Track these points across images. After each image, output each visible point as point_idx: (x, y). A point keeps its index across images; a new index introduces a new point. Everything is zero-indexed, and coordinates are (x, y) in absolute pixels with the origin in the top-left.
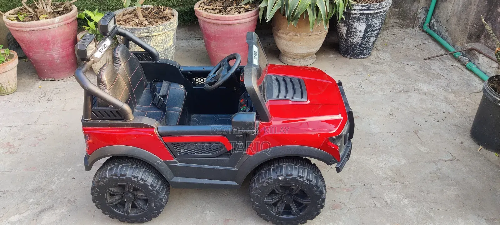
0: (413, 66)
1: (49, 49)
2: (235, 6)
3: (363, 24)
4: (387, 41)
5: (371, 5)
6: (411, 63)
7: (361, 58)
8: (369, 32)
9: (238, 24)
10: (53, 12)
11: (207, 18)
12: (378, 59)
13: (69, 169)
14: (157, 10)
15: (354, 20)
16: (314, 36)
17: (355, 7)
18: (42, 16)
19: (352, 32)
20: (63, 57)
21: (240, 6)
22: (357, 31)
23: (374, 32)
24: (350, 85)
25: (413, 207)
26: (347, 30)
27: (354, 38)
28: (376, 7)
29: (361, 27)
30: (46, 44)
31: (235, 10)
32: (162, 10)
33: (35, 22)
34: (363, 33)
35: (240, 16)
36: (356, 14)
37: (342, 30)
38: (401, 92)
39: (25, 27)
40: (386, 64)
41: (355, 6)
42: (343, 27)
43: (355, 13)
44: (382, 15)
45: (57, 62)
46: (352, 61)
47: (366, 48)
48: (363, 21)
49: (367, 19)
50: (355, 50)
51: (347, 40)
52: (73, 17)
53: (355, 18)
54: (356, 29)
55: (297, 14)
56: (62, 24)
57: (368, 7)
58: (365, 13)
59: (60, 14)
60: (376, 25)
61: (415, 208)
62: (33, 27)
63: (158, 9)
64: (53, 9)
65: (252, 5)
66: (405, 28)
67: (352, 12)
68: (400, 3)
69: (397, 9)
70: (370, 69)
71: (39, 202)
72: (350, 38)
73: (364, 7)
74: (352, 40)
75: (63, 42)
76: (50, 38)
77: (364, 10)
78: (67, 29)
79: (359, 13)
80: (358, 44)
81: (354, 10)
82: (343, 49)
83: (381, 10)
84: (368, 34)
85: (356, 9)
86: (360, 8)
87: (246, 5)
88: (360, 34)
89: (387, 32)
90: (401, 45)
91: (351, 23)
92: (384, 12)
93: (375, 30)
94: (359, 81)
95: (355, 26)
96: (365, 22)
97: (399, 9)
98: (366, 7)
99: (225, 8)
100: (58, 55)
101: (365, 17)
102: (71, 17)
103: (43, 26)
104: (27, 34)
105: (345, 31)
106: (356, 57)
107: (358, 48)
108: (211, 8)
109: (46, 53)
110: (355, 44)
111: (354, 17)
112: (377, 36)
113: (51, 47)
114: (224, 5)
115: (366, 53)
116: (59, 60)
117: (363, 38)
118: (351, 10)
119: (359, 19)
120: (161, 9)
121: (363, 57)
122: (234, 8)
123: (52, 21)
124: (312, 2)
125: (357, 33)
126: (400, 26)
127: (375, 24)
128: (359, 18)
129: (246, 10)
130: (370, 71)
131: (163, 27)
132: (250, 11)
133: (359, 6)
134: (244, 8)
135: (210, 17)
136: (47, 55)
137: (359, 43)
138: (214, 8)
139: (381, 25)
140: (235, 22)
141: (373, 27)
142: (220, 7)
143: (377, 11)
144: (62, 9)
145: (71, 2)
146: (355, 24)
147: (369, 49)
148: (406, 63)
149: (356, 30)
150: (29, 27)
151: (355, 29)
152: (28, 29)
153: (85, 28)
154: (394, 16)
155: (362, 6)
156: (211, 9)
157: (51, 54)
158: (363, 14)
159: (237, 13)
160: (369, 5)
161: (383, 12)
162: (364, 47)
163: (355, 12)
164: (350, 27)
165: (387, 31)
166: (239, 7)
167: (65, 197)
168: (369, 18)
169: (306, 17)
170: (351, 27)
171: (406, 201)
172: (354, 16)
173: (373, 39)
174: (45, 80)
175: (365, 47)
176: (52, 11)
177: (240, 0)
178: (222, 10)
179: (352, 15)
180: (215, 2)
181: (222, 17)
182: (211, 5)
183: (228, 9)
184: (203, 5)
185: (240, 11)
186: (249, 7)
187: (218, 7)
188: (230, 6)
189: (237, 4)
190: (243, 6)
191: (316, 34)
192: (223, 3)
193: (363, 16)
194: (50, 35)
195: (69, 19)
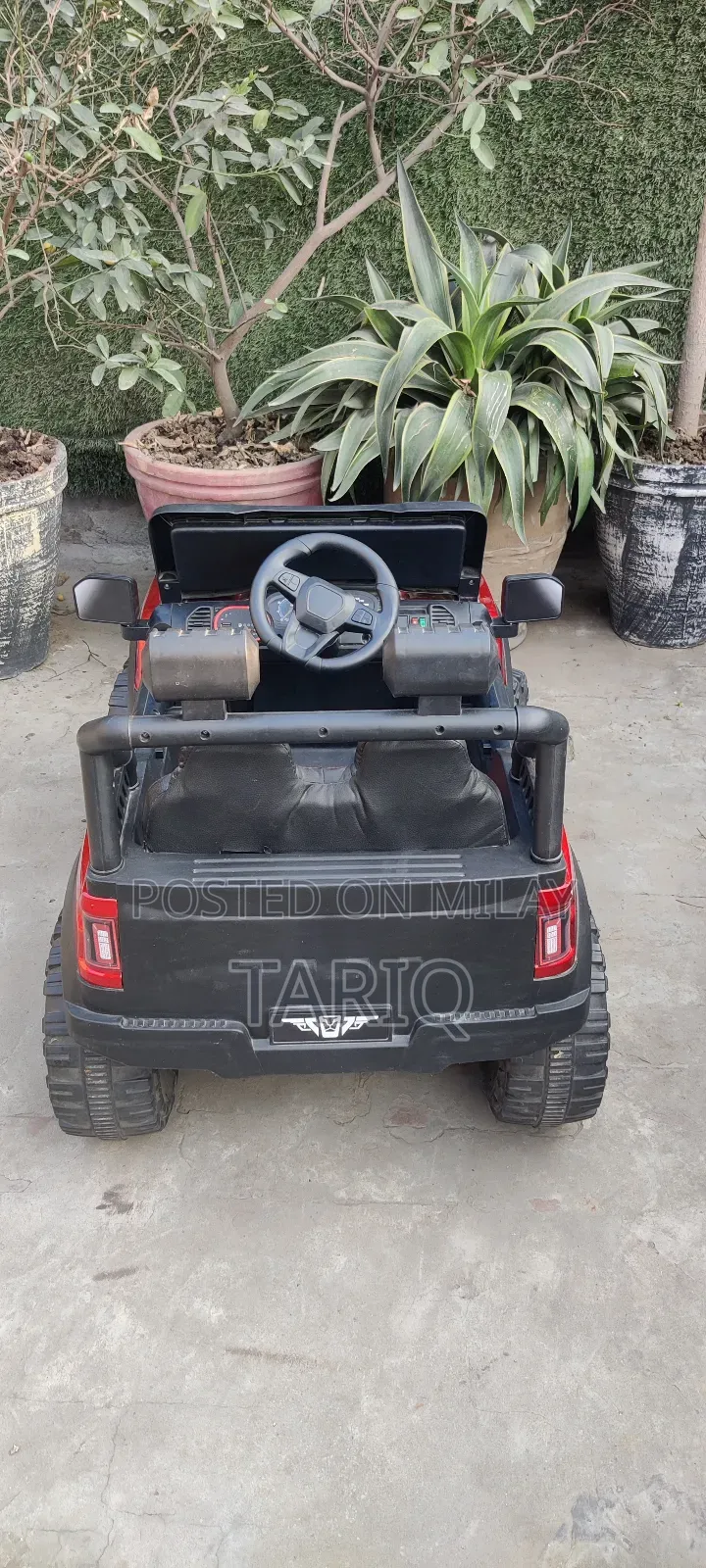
2: (247, 446)
3: (673, 530)
5: (697, 470)
7: (674, 646)
8: (696, 561)
11: (149, 476)
14: (11, 440)
15: (645, 518)
17: (647, 475)
19: (640, 555)
21: (264, 444)
22: (656, 556)
24: (606, 729)
26: (627, 549)
27: (646, 576)
29: (668, 542)
31: (246, 457)
32: (27, 442)
34: (675, 564)
35: (254, 476)
36: (652, 497)
37: (609, 547)
41: (645, 469)
42: (611, 538)
43: (648, 495)
46: (638, 655)
47: (691, 614)
48: (674, 523)
49: (686, 517)
50: (653, 618)
51: (625, 581)
53: (647, 511)
54: (653, 546)
57: (689, 477)
58: (677, 495)
63: (16, 438)
65: (304, 446)
67: (636, 489)
70: (691, 683)
72: (636, 576)
73: (676, 477)
74: (641, 583)
77: (678, 485)
79: (661, 495)
80: (660, 597)
81: (644, 482)
82: (618, 611)
84: (694, 568)
85: (648, 481)
86: (664, 477)
87: (282, 442)
88: (666, 563)
91: (639, 526)
94: (641, 721)
95: (649, 539)
96: (682, 526)
98: (682, 474)
99: (219, 448)
101: (679, 510)
105: (620, 551)
106: (656, 639)
107: (664, 612)
108: (175, 446)
110: (651, 596)
111: (643, 508)
114: (220, 438)
115: (690, 630)
117: (679, 580)
118: (632, 482)
119: (660, 516)
120: (24, 438)
121: (681, 644)
122: (243, 449)
125: (655, 562)
128: (661, 509)
129: (283, 459)
130: (688, 689)
132: (291, 461)
133: (659, 470)
134: (276, 451)
135: (158, 475)
137: (663, 594)
138: (185, 446)
140: (234, 493)
142: (206, 443)
146: (649, 530)
147: (699, 617)
149: (654, 551)
151: (648, 546)
155: (668, 471)
156: (174, 450)
158: (673, 498)
159: (246, 464)
160: (692, 469)
162: (680, 610)
163: (645, 489)
164: (633, 537)
166: (261, 446)
168: (696, 512)
170: (637, 540)
172: (644, 502)
175: (685, 611)
177: (271, 428)
178: (205, 452)
179: (637, 501)
180: (194, 427)
181: (196, 477)
182: (177, 435)
183: (226, 451)
184: (154, 434)
185: (259, 460)
186: (292, 451)
187: (199, 442)
188: (234, 444)
189: (258, 438)
190: (274, 445)
191: (512, 553)
192: (219, 432)
193: (672, 504)
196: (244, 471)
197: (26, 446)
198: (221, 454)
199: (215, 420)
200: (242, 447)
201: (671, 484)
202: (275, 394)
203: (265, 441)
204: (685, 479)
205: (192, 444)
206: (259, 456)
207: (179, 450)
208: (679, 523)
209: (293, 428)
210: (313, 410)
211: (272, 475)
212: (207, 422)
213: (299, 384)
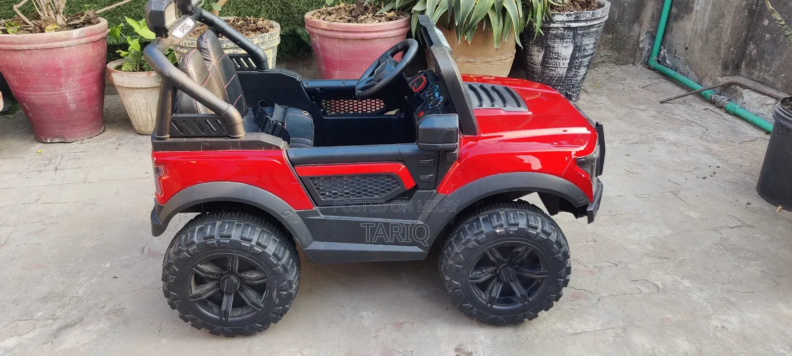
0: (646, 111)
1: (59, 84)
2: (371, 14)
3: (568, 44)
4: (598, 82)
5: (580, 14)
6: (642, 107)
8: (577, 59)
9: (379, 40)
10: (66, 25)
12: (591, 103)
13: (105, 265)
15: (555, 40)
16: (495, 63)
17: (557, 18)
18: (49, 27)
19: (551, 59)
20: (82, 100)
21: (379, 14)
23: (585, 59)
25: (701, 290)
26: (544, 57)
27: (554, 69)
28: (588, 17)
29: (565, 50)
30: (54, 74)
31: (373, 19)
32: (252, 21)
33: (38, 36)
34: (568, 61)
35: (382, 27)
36: (559, 29)
37: (534, 58)
38: (637, 143)
39: (20, 44)
40: (605, 109)
41: (556, 15)
42: (535, 52)
43: (557, 28)
44: (597, 31)
45: (72, 108)
47: (573, 86)
48: (568, 41)
49: (574, 37)
51: (543, 73)
52: (102, 32)
53: (556, 36)
54: (558, 53)
55: (474, 21)
56: (83, 41)
57: (577, 17)
58: (571, 26)
59: (78, 26)
60: (587, 48)
61: (704, 292)
62: (34, 43)
63: (245, 21)
65: (400, 13)
66: (622, 65)
67: (552, 25)
68: (613, 25)
69: (609, 34)
71: (55, 315)
72: (549, 69)
73: (571, 17)
74: (551, 72)
75: (84, 73)
76: (62, 65)
77: (571, 22)
78: (90, 51)
79: (563, 27)
80: (560, 79)
81: (556, 22)
83: (596, 22)
84: (576, 63)
86: (565, 18)
87: (390, 11)
88: (564, 61)
90: (621, 86)
91: (551, 44)
92: (599, 26)
93: (586, 56)
95: (556, 49)
96: (572, 42)
97: (613, 35)
98: (574, 16)
99: (357, 17)
100: (73, 95)
101: (571, 34)
102: (99, 31)
103: (51, 42)
104: (23, 56)
105: (541, 58)
107: (561, 86)
109: (54, 90)
110: (556, 78)
111: (554, 35)
112: (588, 66)
113: (63, 80)
114: (353, 14)
116: (74, 105)
117: (569, 69)
118: (552, 21)
119: (562, 38)
120: (250, 20)
122: (370, 16)
123: (67, 34)
125: (559, 61)
126: (614, 61)
127: (587, 45)
128: (563, 35)
129: (390, 19)
131: (259, 40)
132: (396, 20)
133: (562, 15)
134: (387, 16)
136: (54, 94)
137: (562, 77)
138: (338, 18)
139: (595, 48)
140: (375, 35)
141: (584, 50)
142: (347, 16)
143: (589, 24)
144: (82, 20)
145: (97, 12)
146: (556, 45)
148: (634, 107)
149: (558, 55)
150: (27, 44)
151: (556, 53)
152: (25, 47)
153: (120, 53)
154: (605, 46)
155: (567, 15)
157: (61, 94)
158: (569, 28)
159: (376, 22)
160: (578, 13)
162: (569, 85)
163: (556, 25)
164: (548, 52)
167: (103, 305)
168: (578, 34)
169: (487, 24)
170: (550, 51)
171: (687, 283)
172: (554, 32)
173: (583, 71)
174: (48, 141)
175: (571, 85)
176: (64, 23)
178: (350, 20)
179: (551, 32)
180: (338, 11)
183: (361, 18)
186: (394, 15)
190: (385, 14)
191: (499, 59)
193: (568, 31)
194: (62, 58)
195: (95, 34)
201: (568, 22)
203: (379, 12)
204: (575, 18)
206: (379, 19)
208: (571, 40)
209: (396, 4)
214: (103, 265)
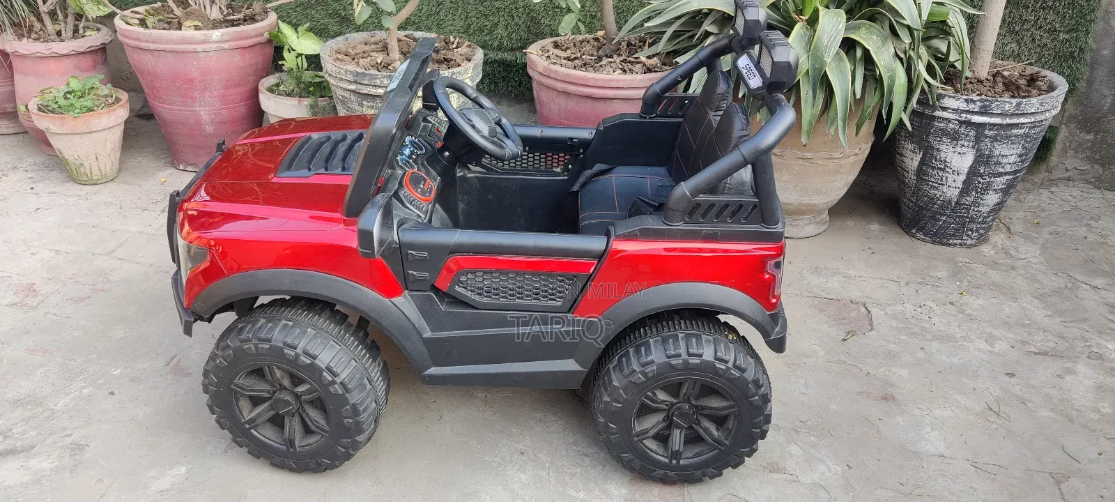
0: (1103, 292)
1: (193, 98)
2: (622, 59)
3: (964, 149)
4: (1043, 215)
5: (991, 102)
6: (1099, 282)
7: (954, 245)
8: (982, 176)
10: (222, 20)
11: (545, 75)
12: (1002, 256)
13: (116, 370)
14: (443, 44)
15: (941, 138)
16: (820, 162)
17: (947, 102)
18: (188, 23)
19: (933, 168)
20: (222, 123)
21: (635, 58)
22: (948, 170)
23: (998, 179)
24: (900, 308)
26: (922, 163)
27: (937, 185)
28: (1007, 109)
29: (959, 159)
30: (186, 86)
31: (620, 66)
32: (454, 46)
33: (175, 34)
34: (963, 177)
35: (626, 80)
36: (950, 121)
37: (906, 160)
38: (1046, 354)
39: (147, 41)
40: (1022, 272)
41: (946, 98)
42: (909, 152)
43: (947, 119)
44: (1027, 135)
45: (207, 131)
46: (926, 249)
47: (972, 220)
48: (966, 144)
49: (978, 139)
50: (938, 220)
51: (918, 188)
52: (256, 36)
53: (944, 132)
54: (946, 162)
56: (226, 46)
57: (984, 107)
58: (973, 121)
59: (233, 24)
60: (1004, 160)
62: (162, 43)
63: (446, 43)
64: (225, 13)
65: (667, 61)
66: (1108, 190)
67: (938, 113)
68: (1098, 119)
69: (1089, 132)
70: (971, 276)
72: (928, 185)
73: (973, 106)
74: (932, 191)
75: (227, 88)
76: (195, 74)
77: (973, 113)
78: (238, 60)
79: (958, 120)
80: (946, 204)
81: (944, 109)
82: (905, 210)
83: (1022, 120)
84: (979, 182)
85: (948, 108)
86: (963, 106)
87: (649, 57)
88: (955, 177)
89: (1052, 193)
90: (1083, 231)
91: (934, 143)
92: (1034, 127)
93: (1000, 175)
94: (929, 303)
95: (943, 155)
96: (973, 147)
97: (1095, 135)
98: (979, 104)
99: (600, 59)
100: (210, 115)
101: (972, 133)
102: (253, 34)
103: (184, 43)
104: (151, 57)
105: (916, 164)
106: (939, 238)
107: (948, 216)
108: (566, 56)
109: (186, 106)
110: (939, 202)
111: (941, 130)
112: (1006, 191)
113: (197, 94)
114: (600, 52)
115: (970, 233)
116: (211, 128)
117: (965, 191)
118: (934, 108)
119: (955, 137)
120: (453, 44)
121: (960, 244)
122: (618, 61)
123: (205, 35)
124: (814, 65)
125: (947, 175)
126: (1093, 180)
127: (1003, 156)
128: (956, 132)
129: (649, 70)
130: (969, 282)
132: (656, 72)
133: (958, 99)
134: (644, 64)
135: (552, 75)
136: (187, 111)
137: (950, 202)
138: (573, 56)
139: (1022, 162)
140: (611, 93)
141: (995, 164)
142: (589, 55)
143: (1008, 121)
144: (241, 16)
145: (269, 5)
146: (943, 147)
147: (979, 223)
148: (1086, 279)
149: (946, 165)
150: (153, 42)
151: (941, 161)
152: (152, 46)
153: (283, 65)
154: (1076, 152)
155: (966, 101)
156: (565, 59)
157: (195, 111)
158: (968, 123)
159: (620, 71)
160: (987, 100)
161: (1031, 128)
162: (963, 216)
163: (945, 114)
164: (929, 155)
165: (1053, 189)
166: (633, 60)
168: (986, 136)
170: (932, 155)
172: (942, 125)
173: (992, 198)
174: (181, 168)
175: (967, 217)
176: (221, 17)
177: (640, 47)
178: (589, 61)
179: (936, 123)
180: (581, 44)
181: (582, 78)
182: (568, 48)
183: (605, 61)
184: (550, 47)
185: (630, 70)
186: (656, 65)
187: (584, 54)
188: (611, 57)
189: (630, 54)
190: (643, 59)
191: (828, 156)
192: (599, 48)
193: (966, 128)
194: (196, 66)
195: (247, 38)
196: (618, 76)
197: (453, 49)
198: (601, 63)
199: (597, 39)
200: (618, 59)
201: (968, 112)
202: (649, 19)
203: (636, 56)
204: (981, 108)
205: (579, 55)
206: (631, 67)
207: (568, 59)
208: (971, 144)
209: (661, 46)
210: (676, 34)
211: (641, 80)
212: (591, 40)
213: (668, 11)
214: (113, 370)
